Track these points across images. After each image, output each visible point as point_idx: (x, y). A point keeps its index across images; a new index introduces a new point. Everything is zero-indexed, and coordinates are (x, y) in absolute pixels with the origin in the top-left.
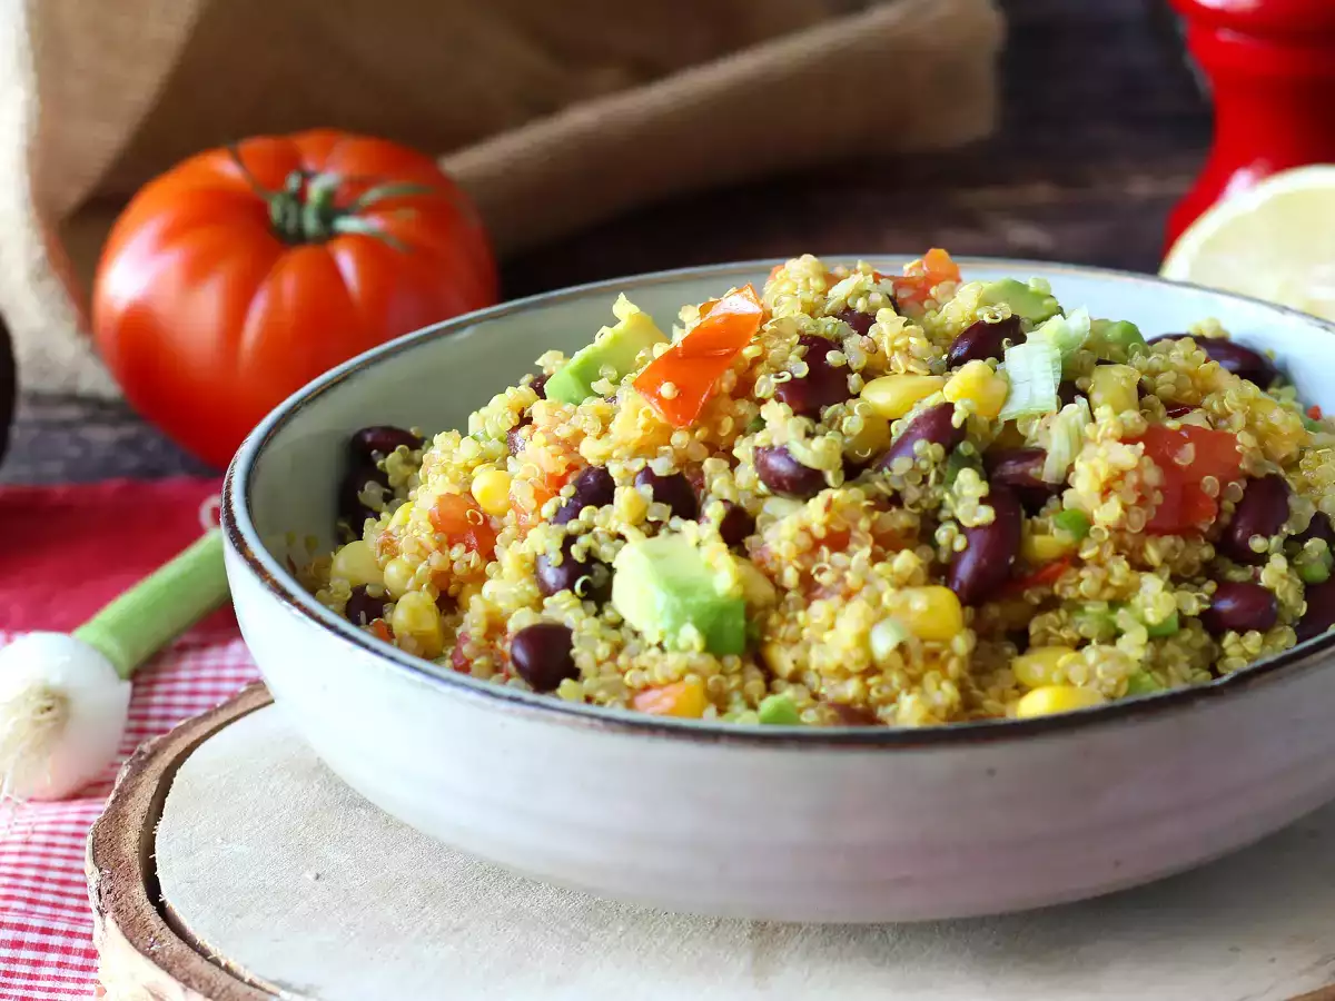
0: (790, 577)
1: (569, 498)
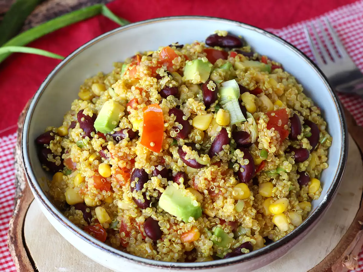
0: (206, 192)
1: (138, 182)
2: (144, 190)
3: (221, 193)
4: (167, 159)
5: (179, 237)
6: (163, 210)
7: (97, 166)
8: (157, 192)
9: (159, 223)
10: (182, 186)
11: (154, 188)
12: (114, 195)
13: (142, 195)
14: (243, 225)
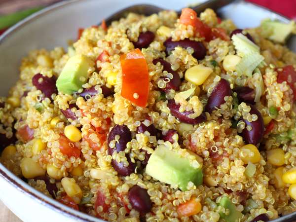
1: (119, 140)
2: (127, 151)
3: (225, 154)
4: (154, 115)
5: (175, 209)
6: (152, 178)
7: (63, 130)
8: (144, 153)
9: (148, 192)
10: (176, 144)
11: (140, 148)
12: (86, 163)
13: (126, 156)
14: (253, 197)
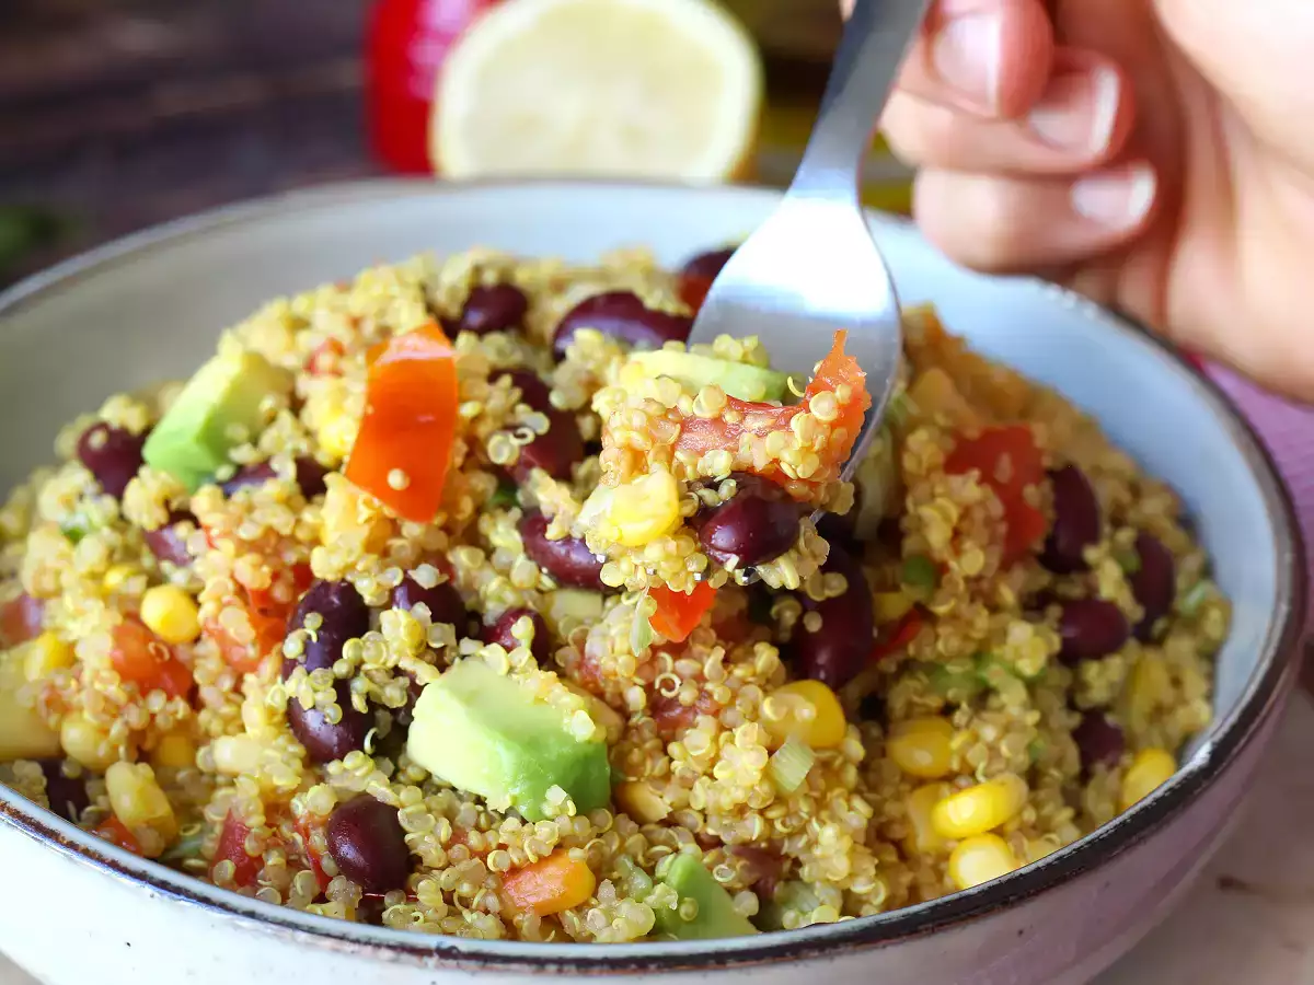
0: (636, 697)
1: (318, 631)
2: (341, 668)
3: (705, 705)
4: (462, 557)
5: (492, 883)
6: (429, 775)
7: (138, 601)
8: (404, 681)
9: (399, 814)
10: (523, 655)
11: (390, 664)
12: (203, 716)
13: (334, 686)
14: (805, 872)
